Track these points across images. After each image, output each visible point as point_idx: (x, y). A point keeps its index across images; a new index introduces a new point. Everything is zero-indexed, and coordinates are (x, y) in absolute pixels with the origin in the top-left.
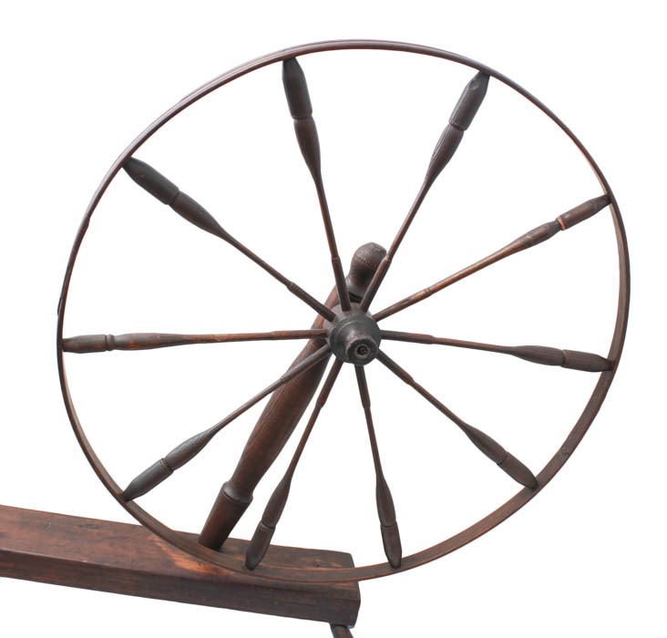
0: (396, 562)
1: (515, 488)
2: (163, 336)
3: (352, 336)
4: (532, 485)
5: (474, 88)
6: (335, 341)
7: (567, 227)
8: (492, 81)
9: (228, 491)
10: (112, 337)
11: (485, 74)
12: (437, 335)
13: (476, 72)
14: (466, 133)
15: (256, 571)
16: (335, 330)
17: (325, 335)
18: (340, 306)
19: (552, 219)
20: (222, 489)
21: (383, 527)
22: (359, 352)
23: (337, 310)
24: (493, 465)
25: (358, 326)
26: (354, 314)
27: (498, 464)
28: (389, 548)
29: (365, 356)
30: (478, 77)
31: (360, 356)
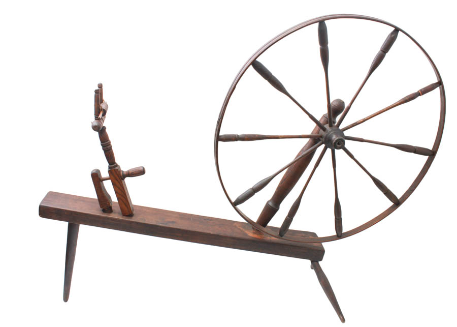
0: (340, 234)
1: (390, 204)
2: (255, 135)
3: (335, 138)
4: (397, 203)
5: (393, 36)
6: (327, 140)
7: (422, 95)
8: (400, 32)
9: (270, 204)
10: (238, 135)
11: (397, 30)
12: (365, 138)
13: (393, 29)
14: (387, 54)
15: (283, 237)
16: (327, 135)
17: (321, 137)
18: (328, 125)
19: (416, 91)
20: (267, 203)
21: (336, 219)
22: (338, 144)
23: (327, 126)
24: (382, 194)
25: (336, 134)
26: (334, 128)
27: (384, 194)
28: (337, 228)
29: (340, 146)
30: (394, 31)
31: (338, 146)
